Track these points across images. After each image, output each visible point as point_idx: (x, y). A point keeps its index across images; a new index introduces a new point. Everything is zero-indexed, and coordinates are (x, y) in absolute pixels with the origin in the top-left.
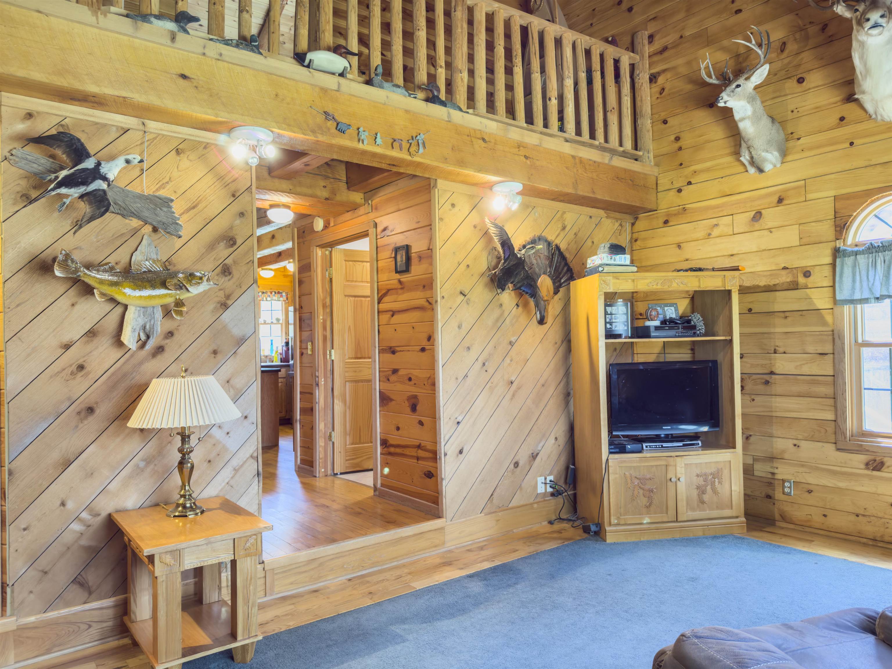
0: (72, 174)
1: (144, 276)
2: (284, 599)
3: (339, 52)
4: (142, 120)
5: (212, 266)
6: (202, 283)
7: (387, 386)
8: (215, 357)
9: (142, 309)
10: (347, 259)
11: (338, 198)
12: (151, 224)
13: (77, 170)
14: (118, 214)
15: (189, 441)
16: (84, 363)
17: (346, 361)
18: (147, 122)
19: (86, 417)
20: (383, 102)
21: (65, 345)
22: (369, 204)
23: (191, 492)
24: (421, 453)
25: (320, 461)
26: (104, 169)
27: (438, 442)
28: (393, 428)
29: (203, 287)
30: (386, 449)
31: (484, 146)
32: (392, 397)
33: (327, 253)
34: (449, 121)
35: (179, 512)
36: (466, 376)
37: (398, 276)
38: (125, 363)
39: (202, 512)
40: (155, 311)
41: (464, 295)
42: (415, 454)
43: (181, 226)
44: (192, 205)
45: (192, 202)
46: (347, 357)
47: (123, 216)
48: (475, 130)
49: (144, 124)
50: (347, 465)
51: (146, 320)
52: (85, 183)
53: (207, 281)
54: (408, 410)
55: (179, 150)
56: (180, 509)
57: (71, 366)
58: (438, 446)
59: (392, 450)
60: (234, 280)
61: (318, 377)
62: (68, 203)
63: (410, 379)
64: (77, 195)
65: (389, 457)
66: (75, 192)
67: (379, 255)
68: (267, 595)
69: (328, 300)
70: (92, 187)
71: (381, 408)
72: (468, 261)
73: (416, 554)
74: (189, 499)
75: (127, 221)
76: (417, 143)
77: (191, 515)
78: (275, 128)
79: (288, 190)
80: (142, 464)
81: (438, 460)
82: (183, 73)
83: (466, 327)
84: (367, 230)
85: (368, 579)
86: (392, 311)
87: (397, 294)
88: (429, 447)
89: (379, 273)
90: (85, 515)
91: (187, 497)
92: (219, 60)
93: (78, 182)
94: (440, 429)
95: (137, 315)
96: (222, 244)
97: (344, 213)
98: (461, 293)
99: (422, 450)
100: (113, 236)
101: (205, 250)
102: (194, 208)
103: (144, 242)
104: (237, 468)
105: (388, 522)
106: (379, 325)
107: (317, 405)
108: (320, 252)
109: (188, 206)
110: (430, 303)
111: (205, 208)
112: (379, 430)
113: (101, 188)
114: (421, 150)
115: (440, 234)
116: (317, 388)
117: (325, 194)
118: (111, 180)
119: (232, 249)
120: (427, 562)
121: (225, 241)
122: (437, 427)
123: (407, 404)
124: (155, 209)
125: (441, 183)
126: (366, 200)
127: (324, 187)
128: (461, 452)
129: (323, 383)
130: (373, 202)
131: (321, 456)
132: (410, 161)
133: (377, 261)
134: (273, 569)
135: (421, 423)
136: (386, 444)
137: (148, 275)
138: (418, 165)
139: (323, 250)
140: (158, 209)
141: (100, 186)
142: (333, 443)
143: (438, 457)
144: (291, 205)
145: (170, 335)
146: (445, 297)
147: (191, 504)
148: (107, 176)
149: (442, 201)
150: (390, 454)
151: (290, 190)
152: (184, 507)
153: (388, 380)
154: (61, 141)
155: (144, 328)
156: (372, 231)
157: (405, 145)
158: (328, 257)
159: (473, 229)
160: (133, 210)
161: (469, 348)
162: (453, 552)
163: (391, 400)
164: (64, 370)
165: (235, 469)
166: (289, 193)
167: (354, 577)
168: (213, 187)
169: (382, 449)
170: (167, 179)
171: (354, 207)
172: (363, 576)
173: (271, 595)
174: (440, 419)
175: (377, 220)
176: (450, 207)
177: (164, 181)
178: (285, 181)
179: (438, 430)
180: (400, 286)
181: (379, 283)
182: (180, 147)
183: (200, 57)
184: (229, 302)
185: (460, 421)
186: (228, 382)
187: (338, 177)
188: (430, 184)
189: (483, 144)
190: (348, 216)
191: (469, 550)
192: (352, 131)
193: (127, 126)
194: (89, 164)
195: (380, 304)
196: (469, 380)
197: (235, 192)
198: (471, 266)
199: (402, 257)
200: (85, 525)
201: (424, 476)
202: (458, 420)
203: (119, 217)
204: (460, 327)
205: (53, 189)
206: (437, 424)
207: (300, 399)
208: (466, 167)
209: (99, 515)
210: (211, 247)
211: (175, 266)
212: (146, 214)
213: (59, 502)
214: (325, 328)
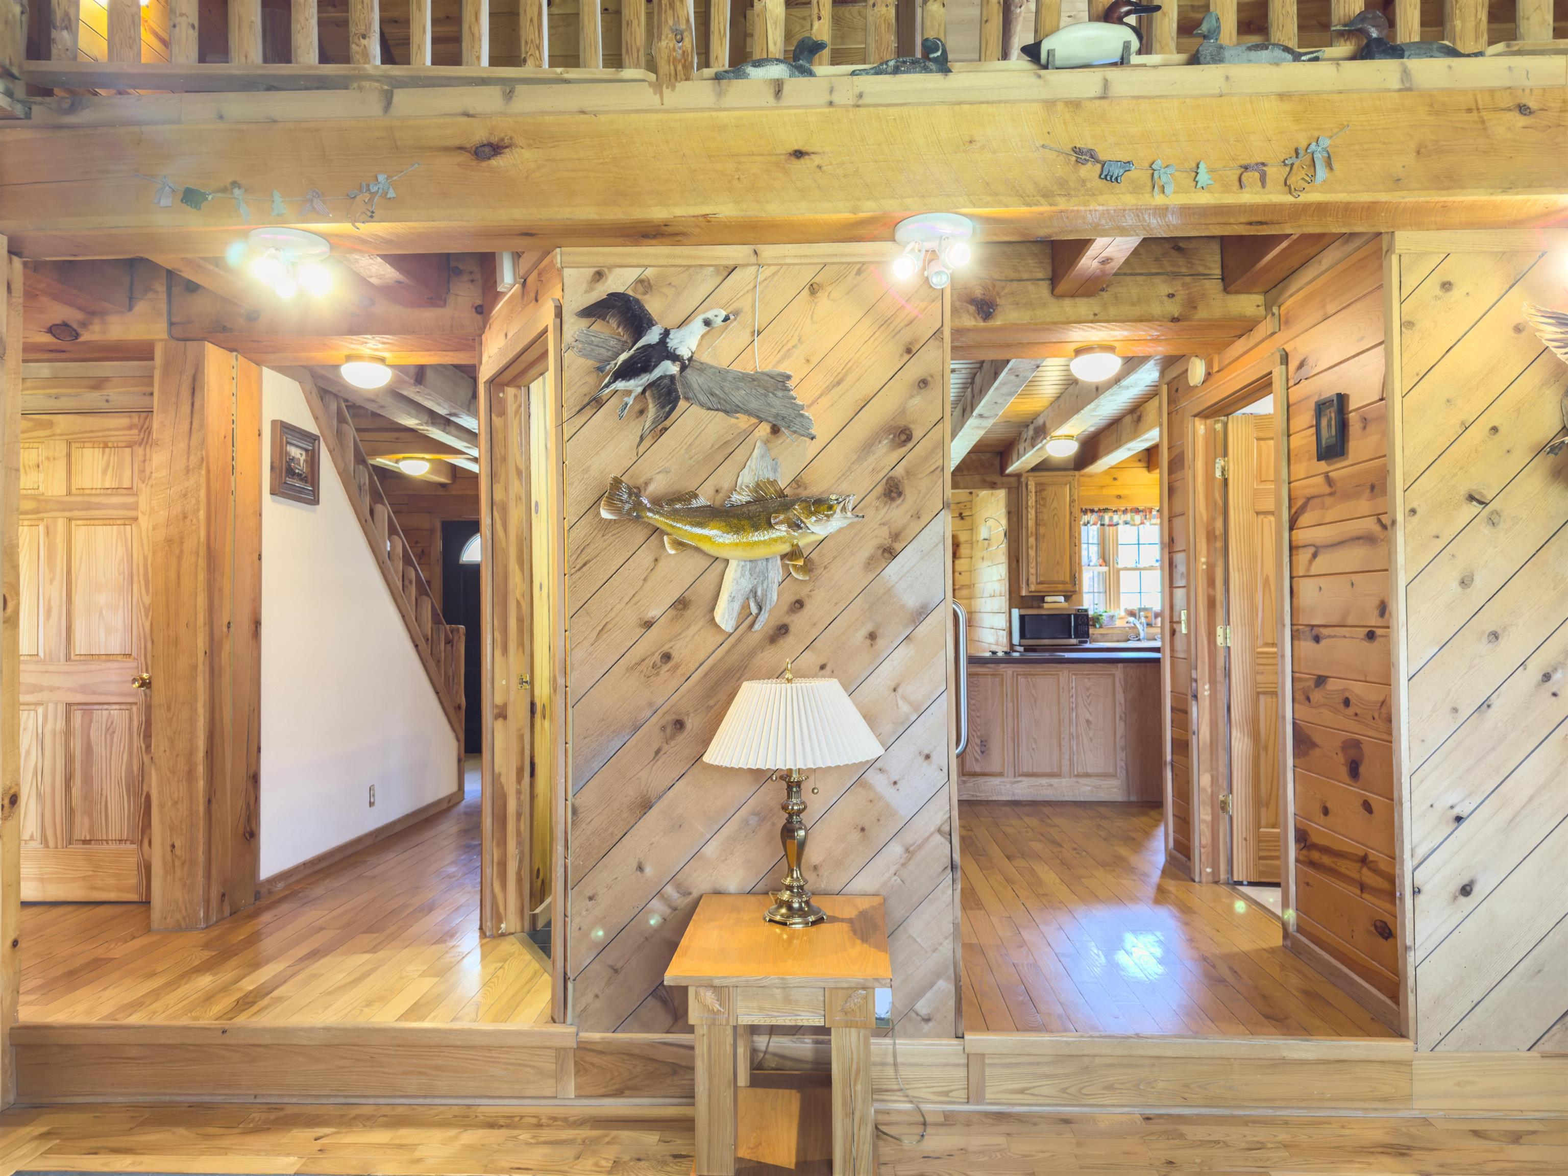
0: (631, 357)
1: (745, 509)
2: (1000, 1117)
3: (1116, 15)
4: (752, 247)
5: (867, 484)
6: (832, 515)
7: (1306, 713)
8: (872, 645)
9: (748, 563)
10: (1261, 435)
11: (1202, 313)
12: (766, 421)
13: (638, 349)
14: (717, 410)
15: (799, 792)
16: (671, 651)
17: (1260, 650)
18: (759, 248)
19: (673, 737)
20: (1217, 91)
21: (646, 623)
22: (1273, 314)
23: (802, 883)
24: (1368, 877)
25: (1203, 850)
26: (672, 343)
27: (1397, 859)
28: (1317, 808)
29: (837, 522)
30: (1304, 852)
31: (1521, 124)
32: (1317, 738)
33: (1219, 426)
34: (1409, 89)
35: (782, 916)
36: (1486, 705)
37: (1323, 466)
38: (729, 651)
39: (820, 920)
40: (770, 566)
41: (1480, 502)
42: (1356, 876)
43: (808, 418)
44: (836, 380)
45: (835, 374)
46: (1260, 642)
47: (726, 412)
48: (1492, 91)
49: (756, 253)
50: (1262, 868)
51: (755, 582)
52: (647, 368)
53: (841, 511)
54: (1343, 771)
55: (815, 286)
56: (784, 911)
57: (653, 654)
58: (1397, 867)
59: (1316, 855)
60: (906, 506)
61: (1196, 681)
62: (631, 403)
63: (1347, 703)
64: (640, 389)
65: (1311, 871)
66: (636, 385)
67: (1291, 422)
68: (971, 1100)
69: (1219, 524)
70: (657, 373)
71: (1297, 761)
72: (1493, 418)
73: (1327, 1104)
74: (800, 895)
75: (733, 421)
76: (1309, 162)
77: (797, 924)
78: (965, 207)
79: (1091, 317)
80: (753, 821)
81: (1397, 902)
82: (796, 148)
83: (1483, 584)
84: (1268, 371)
85: (1184, 1129)
86: (1314, 546)
87: (1323, 506)
88: (1382, 866)
89: (1292, 462)
90: (669, 890)
91: (795, 890)
92: (858, 106)
93: (637, 368)
94: (1402, 828)
95: (739, 574)
96: (885, 442)
97: (1233, 342)
98: (1471, 498)
99: (1369, 869)
100: (712, 446)
101: (856, 456)
102: (839, 383)
103: (756, 452)
104: (911, 849)
105: (1267, 1017)
106: (1291, 578)
107: (1194, 738)
108: (1202, 427)
109: (827, 383)
110: (1384, 527)
111: (858, 380)
112: (1291, 809)
113: (668, 373)
114: (1322, 173)
115: (1405, 360)
116: (1194, 703)
117: (1174, 308)
118: (686, 357)
119: (903, 450)
120: (1347, 1132)
121: (891, 436)
122: (1397, 824)
123: (1341, 759)
124: (766, 396)
125: (1404, 240)
126: (1268, 307)
127: (1171, 296)
128: (1466, 890)
129: (1207, 693)
130: (1282, 308)
131: (1204, 842)
132: (1294, 206)
133: (1289, 436)
134: (983, 1055)
135: (1367, 807)
136: (1306, 841)
137: (750, 508)
138: (1321, 209)
139: (1209, 421)
140: (771, 395)
141: (667, 370)
142: (1231, 818)
143: (1398, 894)
144: (1116, 344)
145: (797, 605)
146: (1419, 510)
147: (800, 903)
148: (678, 352)
149: (1410, 282)
150: (1312, 864)
151: (1095, 315)
152: (790, 907)
153: (1308, 699)
154: (613, 307)
155: (754, 592)
156: (1278, 373)
157: (1275, 173)
158: (1221, 435)
159: (1511, 333)
160: (738, 403)
161: (1495, 636)
162: (1431, 1124)
163: (1314, 745)
164: (643, 660)
165: (907, 850)
166: (1092, 322)
167: (1160, 1116)
168: (872, 340)
169: (1299, 850)
170: (794, 341)
171: (1247, 327)
172: (1180, 1119)
173: (978, 1103)
174: (1401, 804)
175: (1288, 348)
176: (1437, 291)
177: (790, 345)
178: (1085, 300)
179: (1396, 830)
180: (1327, 490)
181: (1292, 485)
182: (817, 280)
183: (827, 110)
184: (898, 546)
185: (1464, 815)
186: (895, 690)
187: (1202, 270)
188: (1381, 249)
189: (1521, 121)
190: (1240, 346)
191: (1476, 1133)
192: (1138, 174)
193: (732, 263)
194: (652, 337)
195: (1294, 532)
196: (1493, 716)
197: (911, 343)
198: (1503, 430)
199: (1329, 425)
200: (670, 906)
201: (1372, 929)
202: (1457, 811)
203: (721, 414)
204: (1465, 583)
205: (607, 386)
206: (1396, 815)
207: (1172, 721)
208: (1463, 188)
209: (690, 894)
210: (867, 448)
211: (806, 488)
212: (754, 404)
213: (635, 865)
214: (1211, 583)
